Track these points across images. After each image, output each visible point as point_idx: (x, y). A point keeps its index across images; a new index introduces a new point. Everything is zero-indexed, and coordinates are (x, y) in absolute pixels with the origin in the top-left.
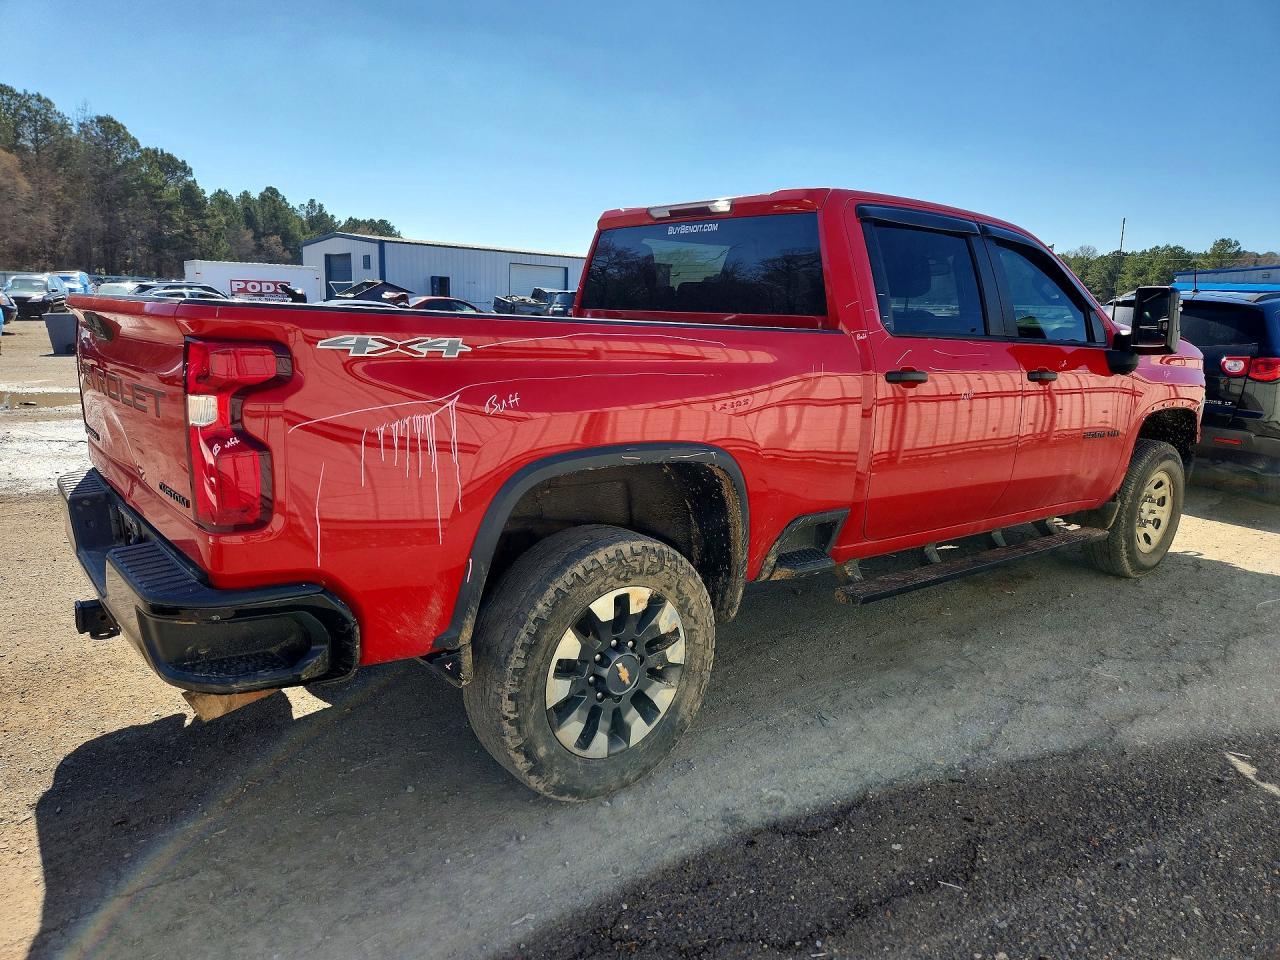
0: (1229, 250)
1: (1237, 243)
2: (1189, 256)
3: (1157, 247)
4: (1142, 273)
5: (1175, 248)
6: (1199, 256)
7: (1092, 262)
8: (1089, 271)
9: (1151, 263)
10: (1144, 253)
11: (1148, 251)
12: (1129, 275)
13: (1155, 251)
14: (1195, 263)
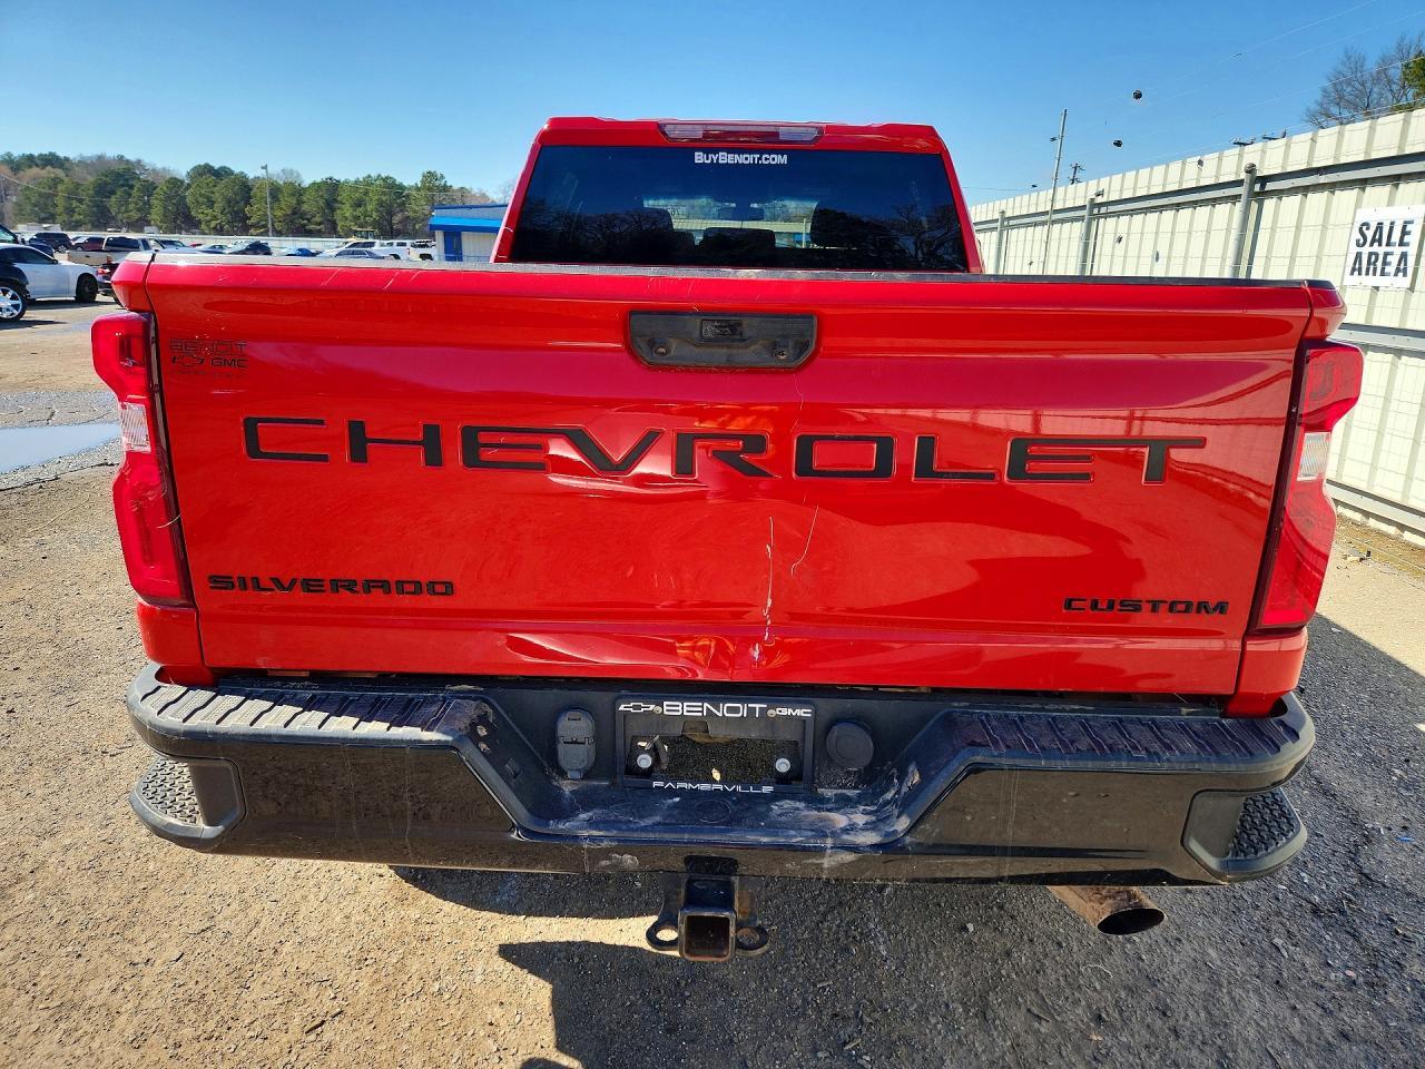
0: (437, 183)
1: (442, 177)
2: (401, 187)
3: (369, 176)
4: (359, 204)
5: (387, 178)
6: (410, 188)
7: (305, 189)
8: (305, 199)
9: (366, 193)
10: (357, 182)
11: (361, 179)
12: (348, 205)
13: (368, 181)
14: (408, 196)
